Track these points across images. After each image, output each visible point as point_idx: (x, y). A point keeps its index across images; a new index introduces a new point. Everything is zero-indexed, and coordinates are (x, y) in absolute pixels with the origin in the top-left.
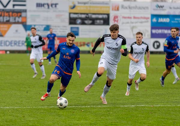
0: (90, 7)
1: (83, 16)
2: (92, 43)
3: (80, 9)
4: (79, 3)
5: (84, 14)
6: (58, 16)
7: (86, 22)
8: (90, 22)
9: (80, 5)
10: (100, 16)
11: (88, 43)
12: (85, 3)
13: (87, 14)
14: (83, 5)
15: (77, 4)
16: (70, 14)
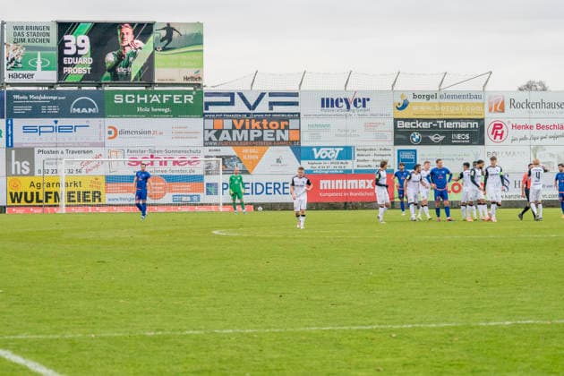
0: (440, 104)
1: (426, 125)
3: (417, 110)
4: (415, 96)
5: (427, 120)
6: (369, 126)
7: (433, 138)
8: (441, 138)
9: (417, 100)
10: (464, 125)
12: (428, 97)
13: (434, 120)
14: (425, 100)
15: (411, 100)
16: (396, 120)
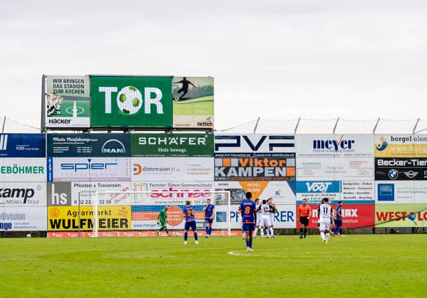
0: (414, 145)
1: (402, 163)
2: (419, 213)
3: (395, 150)
4: (392, 139)
5: (403, 159)
6: (353, 164)
7: (407, 174)
9: (394, 142)
11: (412, 213)
12: (404, 140)
13: (409, 159)
14: (401, 142)
15: (389, 142)
16: (376, 159)
